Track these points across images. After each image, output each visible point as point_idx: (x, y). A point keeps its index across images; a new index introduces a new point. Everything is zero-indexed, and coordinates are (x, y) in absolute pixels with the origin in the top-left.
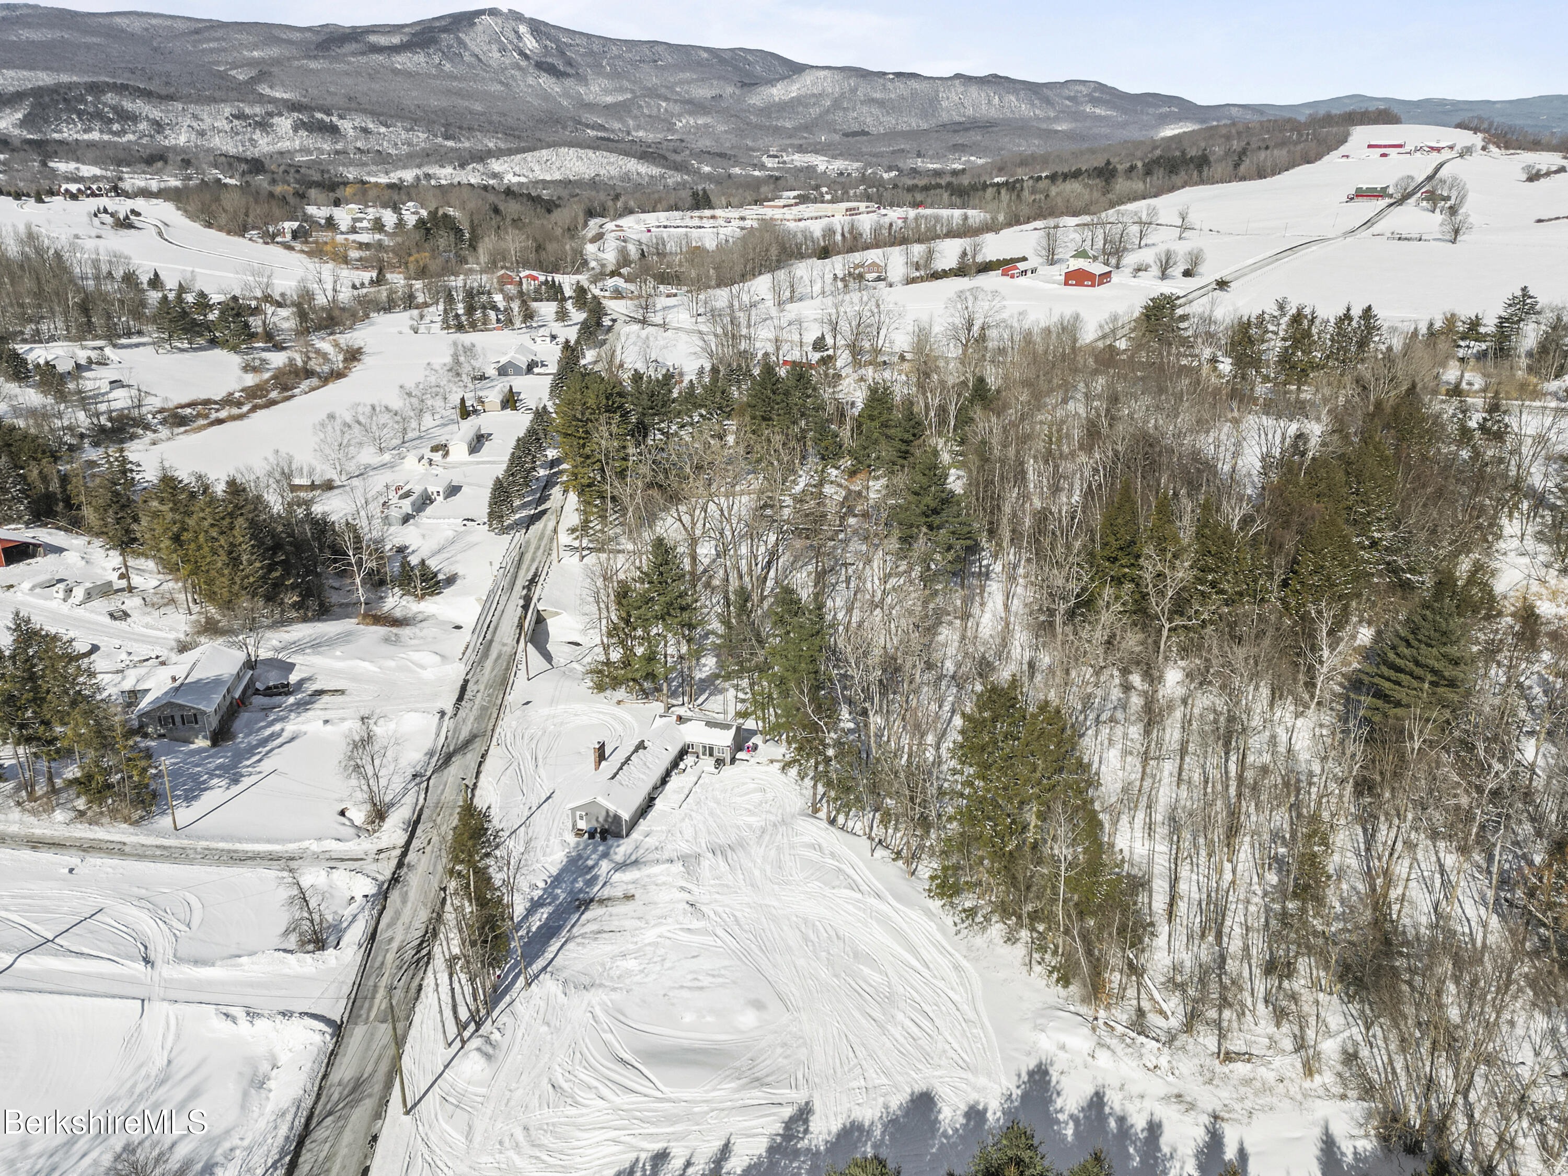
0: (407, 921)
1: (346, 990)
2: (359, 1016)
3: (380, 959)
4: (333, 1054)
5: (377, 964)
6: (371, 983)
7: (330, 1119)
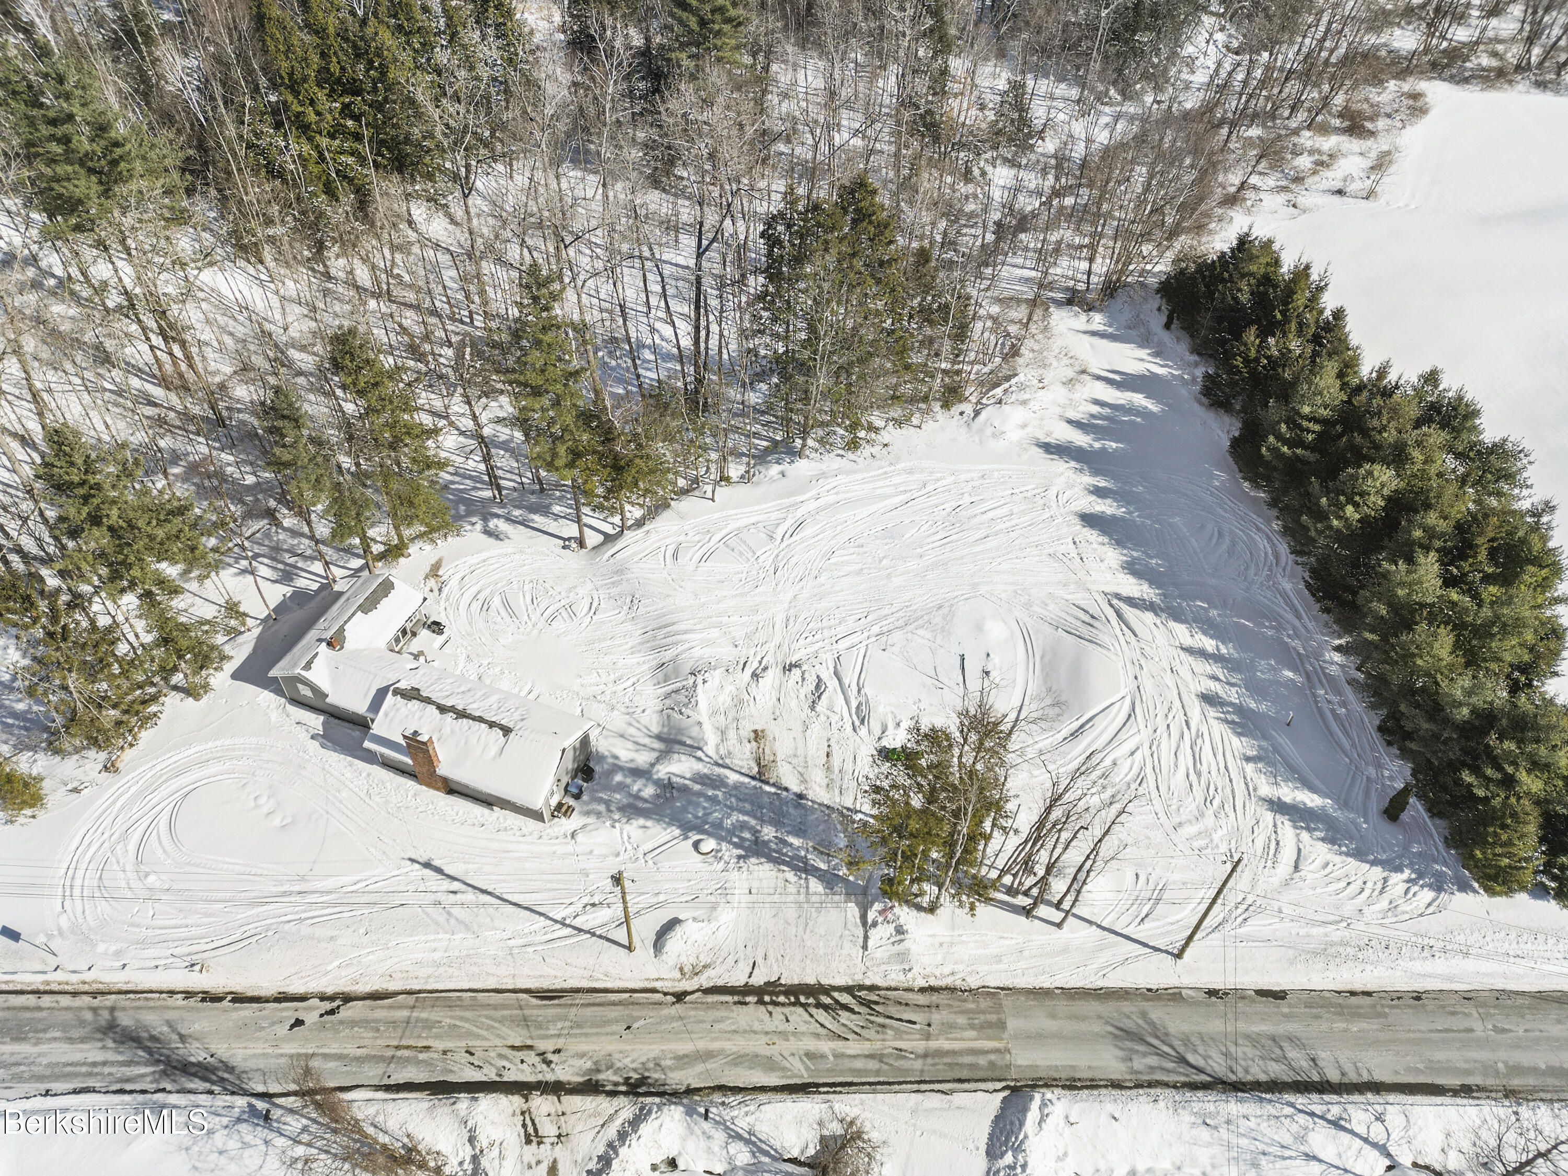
0: (765, 1039)
1: (934, 1100)
2: (992, 1064)
3: (859, 1064)
4: (1072, 1085)
5: (872, 1065)
6: (918, 1064)
7: (1191, 1058)
